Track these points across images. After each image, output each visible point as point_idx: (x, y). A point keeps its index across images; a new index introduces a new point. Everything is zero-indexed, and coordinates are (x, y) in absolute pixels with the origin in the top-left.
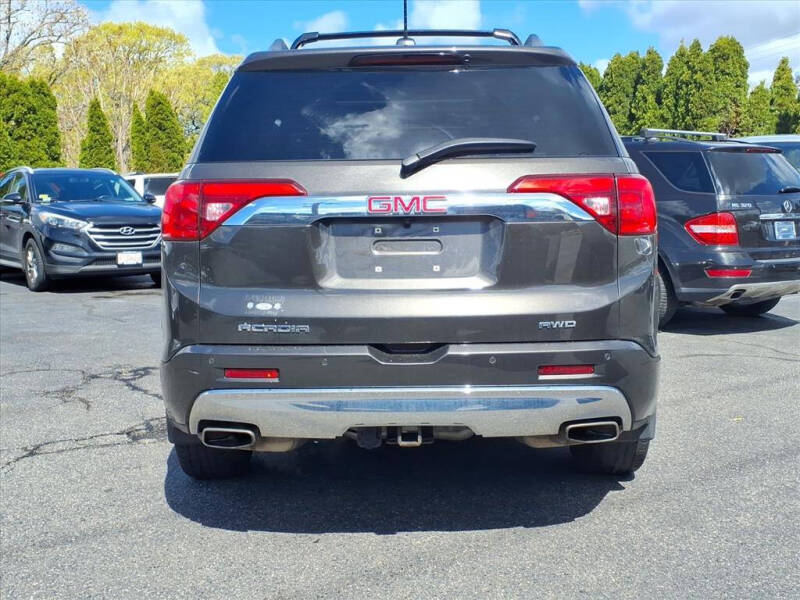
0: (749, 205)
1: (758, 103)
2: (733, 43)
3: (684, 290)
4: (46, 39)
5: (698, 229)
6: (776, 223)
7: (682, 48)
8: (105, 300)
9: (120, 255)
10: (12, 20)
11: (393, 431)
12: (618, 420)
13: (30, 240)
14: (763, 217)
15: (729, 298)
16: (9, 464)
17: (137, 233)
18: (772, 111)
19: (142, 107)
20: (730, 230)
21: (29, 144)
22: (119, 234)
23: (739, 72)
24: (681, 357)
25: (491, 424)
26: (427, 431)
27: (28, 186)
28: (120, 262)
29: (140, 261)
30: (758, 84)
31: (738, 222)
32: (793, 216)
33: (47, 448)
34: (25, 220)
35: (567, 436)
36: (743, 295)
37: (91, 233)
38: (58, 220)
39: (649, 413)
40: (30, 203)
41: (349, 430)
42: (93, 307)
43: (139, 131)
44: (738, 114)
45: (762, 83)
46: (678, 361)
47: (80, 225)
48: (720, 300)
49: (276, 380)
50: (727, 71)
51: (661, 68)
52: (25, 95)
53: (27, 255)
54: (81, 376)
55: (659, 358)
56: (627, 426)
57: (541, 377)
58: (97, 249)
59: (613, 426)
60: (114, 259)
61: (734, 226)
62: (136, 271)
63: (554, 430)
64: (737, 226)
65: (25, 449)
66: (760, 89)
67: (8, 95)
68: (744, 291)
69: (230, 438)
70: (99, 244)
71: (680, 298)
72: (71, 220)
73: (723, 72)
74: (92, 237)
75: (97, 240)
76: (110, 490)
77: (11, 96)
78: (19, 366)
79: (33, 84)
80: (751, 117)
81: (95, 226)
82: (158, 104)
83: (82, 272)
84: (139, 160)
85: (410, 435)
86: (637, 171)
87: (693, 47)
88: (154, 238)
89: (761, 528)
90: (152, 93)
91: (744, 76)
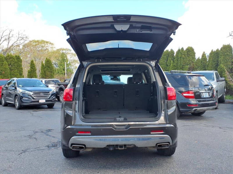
0: (197, 89)
1: (198, 62)
2: (191, 48)
3: (182, 109)
4: (18, 44)
5: (185, 95)
6: (204, 93)
7: (179, 49)
8: (36, 112)
9: (40, 100)
10: (10, 39)
11: (117, 146)
12: (169, 143)
13: (17, 96)
14: (200, 92)
15: (193, 111)
16: (19, 154)
17: (44, 95)
18: (202, 64)
19: (44, 62)
20: (193, 95)
21: (15, 71)
22: (40, 95)
23: (193, 55)
24: (182, 126)
25: (140, 144)
26: (125, 145)
27: (16, 83)
28: (40, 102)
29: (45, 102)
30: (198, 58)
31: (195, 93)
32: (208, 91)
33: (28, 150)
34: (15, 92)
35: (157, 147)
36: (196, 111)
37: (33, 95)
38: (24, 91)
39: (176, 141)
40: (17, 87)
41: (107, 146)
42: (33, 114)
43: (43, 68)
44: (193, 65)
45: (199, 58)
46: (181, 127)
47: (30, 93)
48: (191, 112)
49: (90, 134)
50: (190, 55)
51: (174, 53)
52: (14, 59)
53: (16, 100)
54: (33, 132)
55: (178, 128)
56: (171, 144)
57: (151, 133)
58: (34, 99)
59: (168, 144)
60: (38, 101)
61: (193, 94)
62: (44, 104)
63: (154, 145)
64: (194, 94)
65: (23, 151)
66: (198, 59)
67: (10, 59)
68: (196, 110)
69: (78, 148)
70: (34, 97)
71: (181, 111)
72: (28, 92)
73: (189, 55)
74: (33, 96)
75: (34, 96)
76: (46, 160)
77: (11, 59)
78: (17, 129)
79: (16, 56)
80: (197, 66)
81: (34, 93)
82: (48, 62)
83: (30, 104)
84: (43, 75)
85: (121, 146)
86: (171, 86)
87: (182, 49)
88: (49, 96)
89: (202, 168)
90: (47, 59)
91: (194, 56)
